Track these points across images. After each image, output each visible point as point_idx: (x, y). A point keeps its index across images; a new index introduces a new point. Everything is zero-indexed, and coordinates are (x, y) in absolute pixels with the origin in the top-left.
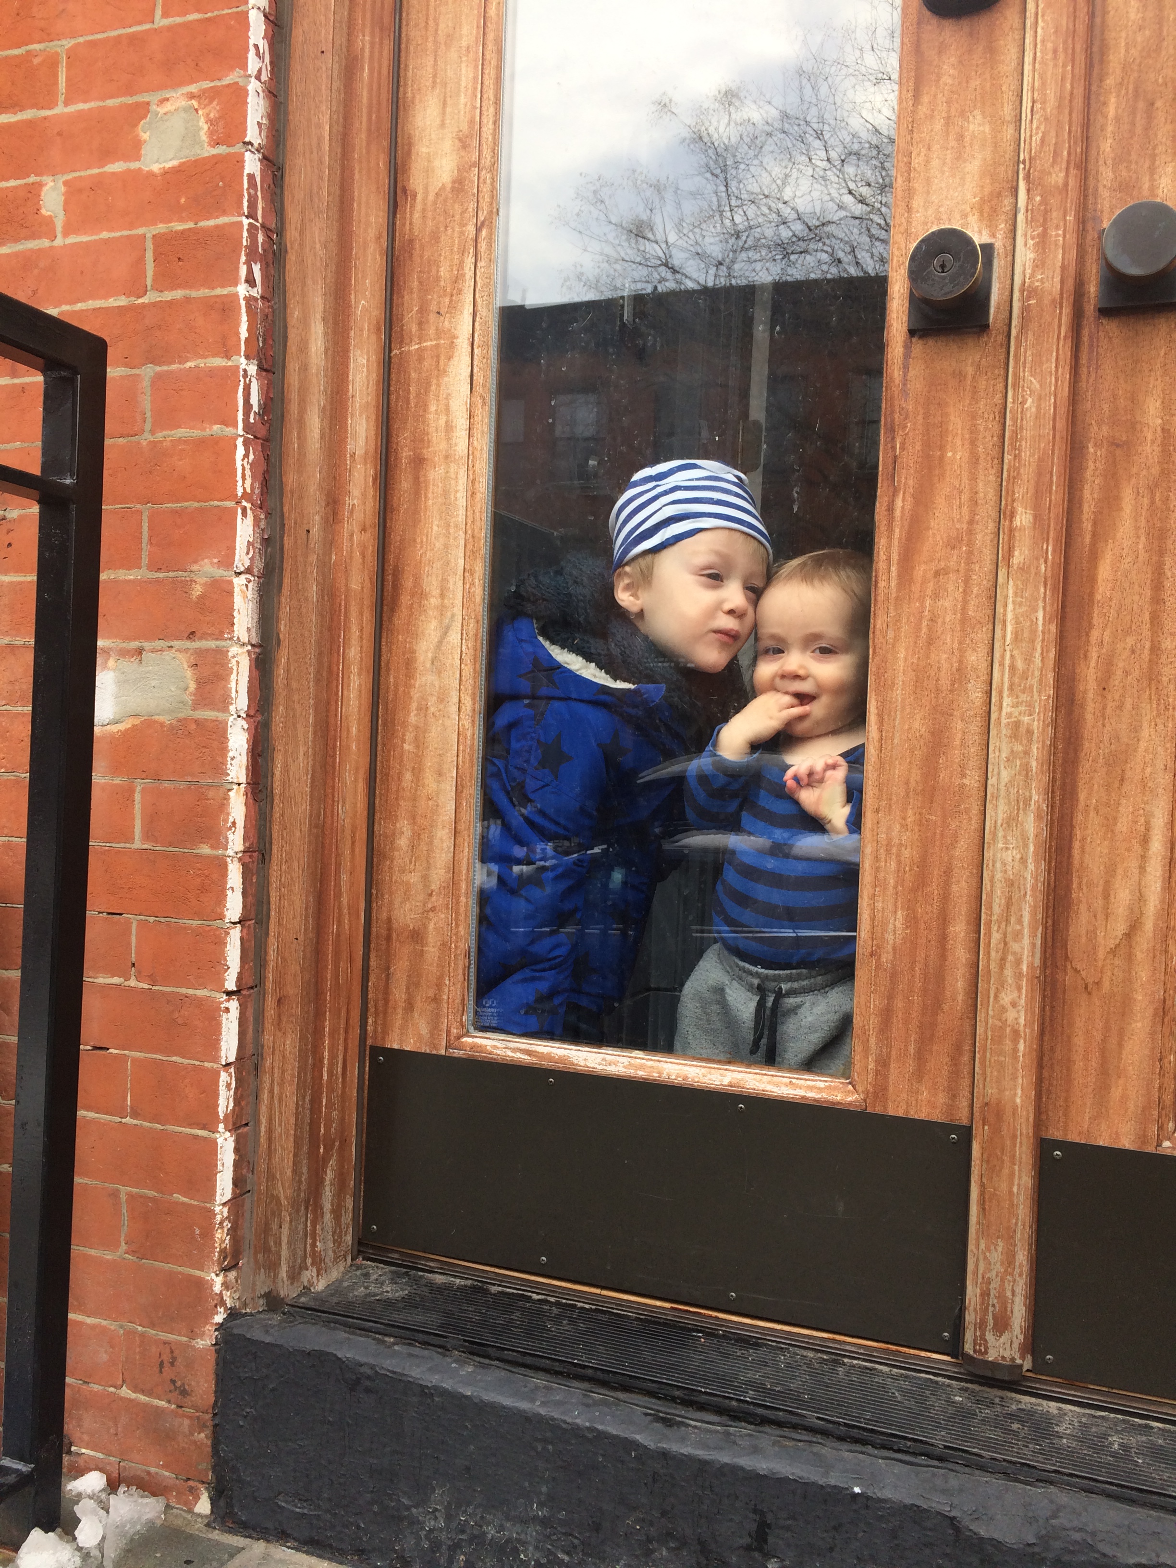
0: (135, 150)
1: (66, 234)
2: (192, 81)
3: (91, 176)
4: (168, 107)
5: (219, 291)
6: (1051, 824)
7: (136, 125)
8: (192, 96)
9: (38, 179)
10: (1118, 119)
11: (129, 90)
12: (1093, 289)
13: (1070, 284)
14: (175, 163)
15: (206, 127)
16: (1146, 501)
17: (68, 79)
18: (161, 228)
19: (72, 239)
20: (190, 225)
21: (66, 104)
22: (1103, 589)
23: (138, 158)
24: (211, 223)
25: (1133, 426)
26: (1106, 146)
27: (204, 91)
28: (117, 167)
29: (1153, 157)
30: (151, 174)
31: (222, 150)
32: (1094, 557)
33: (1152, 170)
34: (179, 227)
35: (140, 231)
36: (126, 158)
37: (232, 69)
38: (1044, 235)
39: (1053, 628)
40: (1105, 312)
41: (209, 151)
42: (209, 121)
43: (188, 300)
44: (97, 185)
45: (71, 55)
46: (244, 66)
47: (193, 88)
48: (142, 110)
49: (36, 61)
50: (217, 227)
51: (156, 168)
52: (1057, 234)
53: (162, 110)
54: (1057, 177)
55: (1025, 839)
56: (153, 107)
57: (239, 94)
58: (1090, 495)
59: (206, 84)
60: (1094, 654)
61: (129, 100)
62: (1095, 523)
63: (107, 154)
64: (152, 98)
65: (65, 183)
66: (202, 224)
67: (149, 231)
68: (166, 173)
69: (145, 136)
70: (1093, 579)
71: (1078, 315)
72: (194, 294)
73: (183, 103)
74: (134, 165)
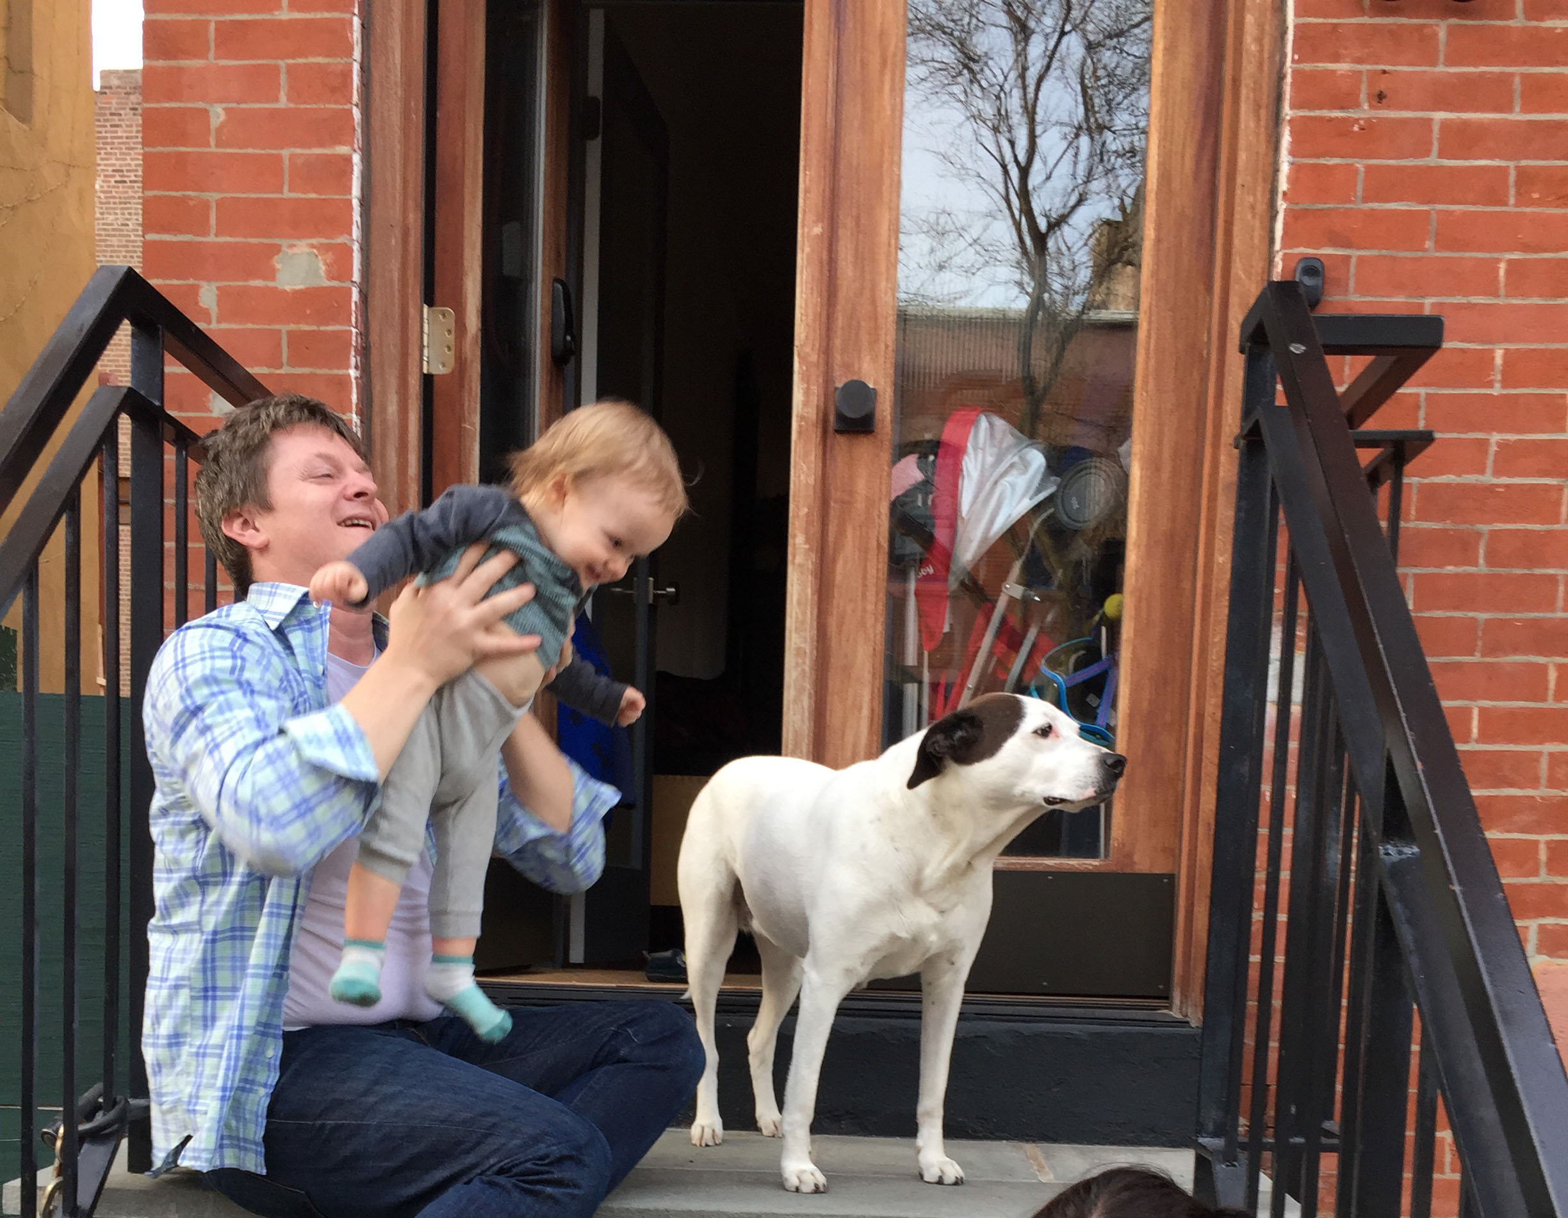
0: (271, 274)
1: (219, 322)
2: (311, 237)
3: (238, 286)
4: (295, 250)
5: (336, 372)
6: (816, 702)
7: (271, 258)
8: (313, 246)
9: (196, 282)
10: (843, 328)
11: (265, 234)
12: (832, 418)
13: (821, 417)
14: (301, 287)
15: (324, 268)
16: (858, 533)
17: (218, 219)
18: (292, 327)
19: (224, 326)
20: (314, 328)
21: (216, 235)
22: (838, 578)
23: (273, 279)
24: (330, 328)
25: (851, 493)
26: (838, 342)
27: (322, 244)
28: (257, 283)
29: (860, 351)
30: (284, 292)
31: (335, 283)
32: (834, 561)
33: (859, 359)
34: (305, 327)
35: (277, 327)
36: (265, 278)
37: (342, 234)
38: (808, 388)
39: (816, 597)
40: (837, 431)
41: (327, 283)
42: (326, 264)
43: (313, 376)
44: (244, 292)
45: (220, 204)
46: (350, 234)
47: (314, 241)
48: (277, 249)
49: (191, 203)
50: (333, 332)
51: (288, 288)
52: (814, 388)
53: (290, 252)
54: (814, 358)
55: (803, 708)
56: (284, 249)
57: (347, 250)
58: (832, 528)
59: (324, 241)
60: (835, 612)
61: (267, 241)
62: (835, 543)
63: (250, 274)
64: (284, 242)
65: (218, 288)
66: (322, 328)
67: (285, 328)
68: (295, 292)
69: (279, 266)
70: (834, 572)
71: (825, 432)
72: (319, 371)
73: (307, 250)
74: (271, 284)
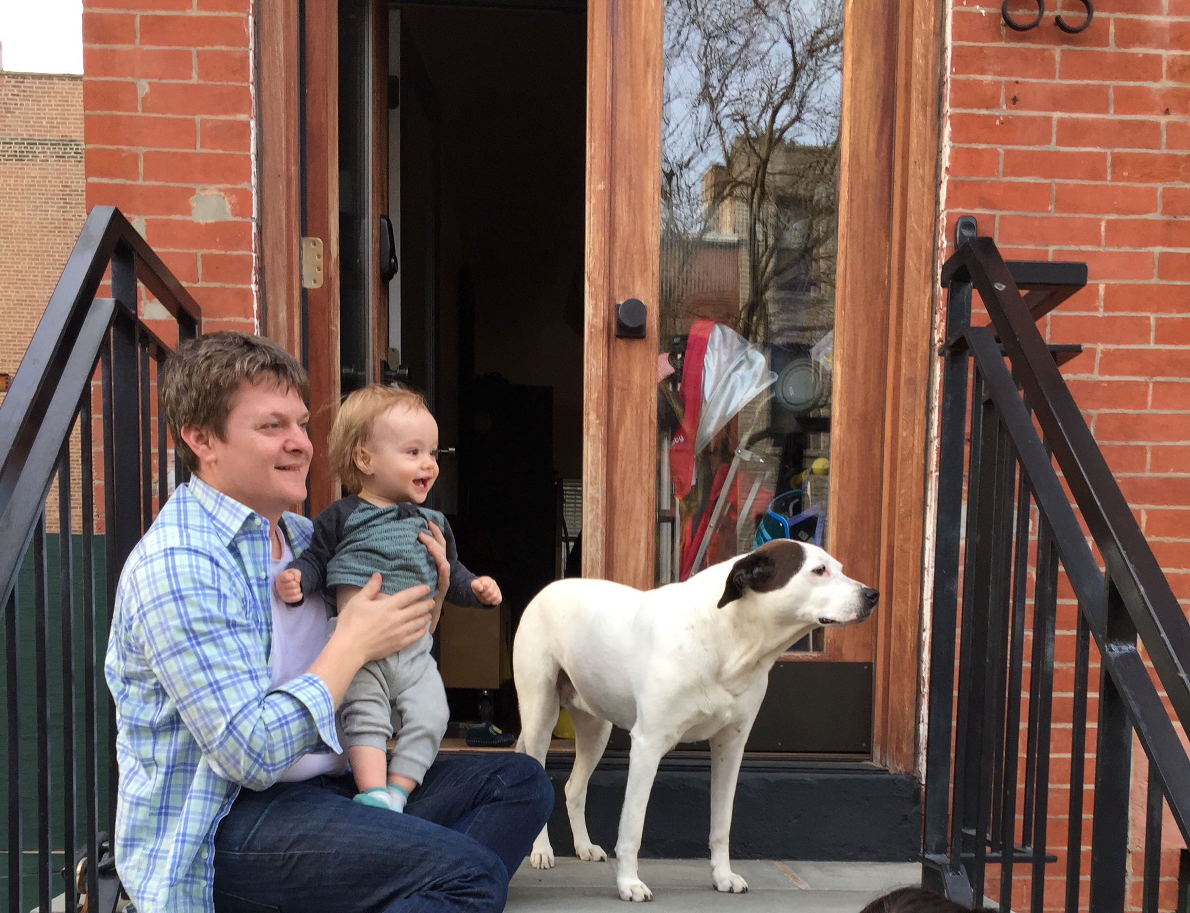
0: (188, 211)
2: (219, 183)
3: (162, 219)
4: (207, 192)
5: (240, 286)
7: (189, 198)
8: (220, 190)
10: (620, 260)
11: (183, 180)
14: (212, 221)
15: (229, 207)
16: (635, 412)
17: (144, 168)
18: (206, 251)
20: (223, 252)
21: (144, 180)
22: (621, 444)
23: (190, 214)
24: (235, 253)
25: (629, 382)
26: (617, 270)
27: (228, 189)
28: (178, 217)
30: (198, 224)
31: (239, 219)
32: (618, 432)
34: (216, 252)
35: (194, 251)
36: (182, 213)
37: (243, 181)
40: (618, 336)
41: (232, 219)
42: (230, 203)
43: (223, 288)
44: (165, 224)
45: (146, 156)
46: (250, 181)
47: (221, 186)
48: (192, 192)
49: (125, 155)
50: (238, 255)
51: (201, 221)
52: (601, 304)
53: (203, 194)
54: (600, 281)
56: (198, 191)
57: (247, 194)
58: (616, 409)
59: (229, 186)
61: (184, 185)
62: (618, 420)
63: (170, 210)
64: (198, 187)
65: (146, 220)
66: (229, 253)
67: (199, 252)
68: (207, 225)
69: (194, 205)
71: (609, 337)
72: (227, 286)
73: (216, 193)
74: (188, 218)
